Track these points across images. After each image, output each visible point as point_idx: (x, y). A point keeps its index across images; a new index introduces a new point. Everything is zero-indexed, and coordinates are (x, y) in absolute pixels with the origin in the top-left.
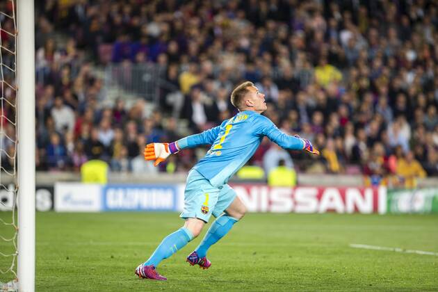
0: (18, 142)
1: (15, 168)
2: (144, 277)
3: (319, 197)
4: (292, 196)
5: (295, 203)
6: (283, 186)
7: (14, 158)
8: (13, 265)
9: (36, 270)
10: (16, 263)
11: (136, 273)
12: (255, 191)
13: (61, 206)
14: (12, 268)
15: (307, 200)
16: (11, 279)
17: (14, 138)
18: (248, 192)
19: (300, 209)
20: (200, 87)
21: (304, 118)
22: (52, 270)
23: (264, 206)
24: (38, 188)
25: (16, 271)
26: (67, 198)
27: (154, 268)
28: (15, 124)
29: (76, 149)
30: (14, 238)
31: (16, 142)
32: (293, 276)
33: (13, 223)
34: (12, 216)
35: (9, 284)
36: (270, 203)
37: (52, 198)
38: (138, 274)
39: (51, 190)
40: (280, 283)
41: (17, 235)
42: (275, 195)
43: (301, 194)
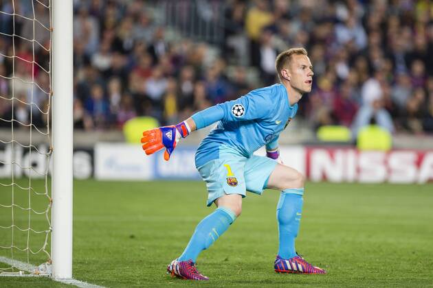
0: (52, 94)
1: (48, 126)
2: (178, 276)
3: (419, 163)
4: (386, 163)
5: (389, 171)
6: (376, 150)
7: (48, 113)
8: (46, 243)
9: (74, 250)
10: (49, 241)
11: (168, 270)
12: (340, 155)
13: (103, 172)
14: (44, 248)
15: (403, 168)
16: (43, 261)
17: (48, 90)
18: (332, 156)
19: (395, 178)
20: (272, 29)
21: (401, 67)
22: (93, 250)
23: (351, 174)
24: (76, 149)
25: (49, 252)
26: (111, 163)
27: (192, 264)
28: (49, 72)
29: (121, 103)
30: (47, 211)
31: (50, 94)
32: (388, 260)
33: (46, 193)
34: (45, 184)
35: (42, 266)
36: (358, 170)
37: (92, 163)
38: (170, 272)
39: (91, 152)
40: (372, 269)
41: (50, 208)
42: (365, 161)
43: (396, 160)
